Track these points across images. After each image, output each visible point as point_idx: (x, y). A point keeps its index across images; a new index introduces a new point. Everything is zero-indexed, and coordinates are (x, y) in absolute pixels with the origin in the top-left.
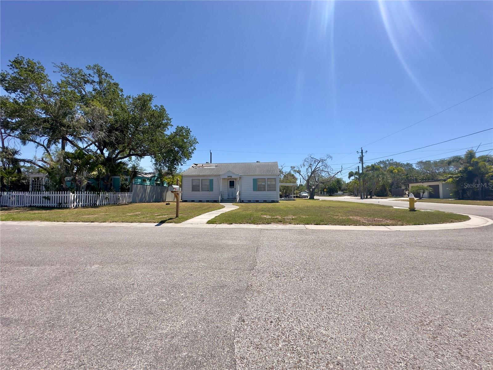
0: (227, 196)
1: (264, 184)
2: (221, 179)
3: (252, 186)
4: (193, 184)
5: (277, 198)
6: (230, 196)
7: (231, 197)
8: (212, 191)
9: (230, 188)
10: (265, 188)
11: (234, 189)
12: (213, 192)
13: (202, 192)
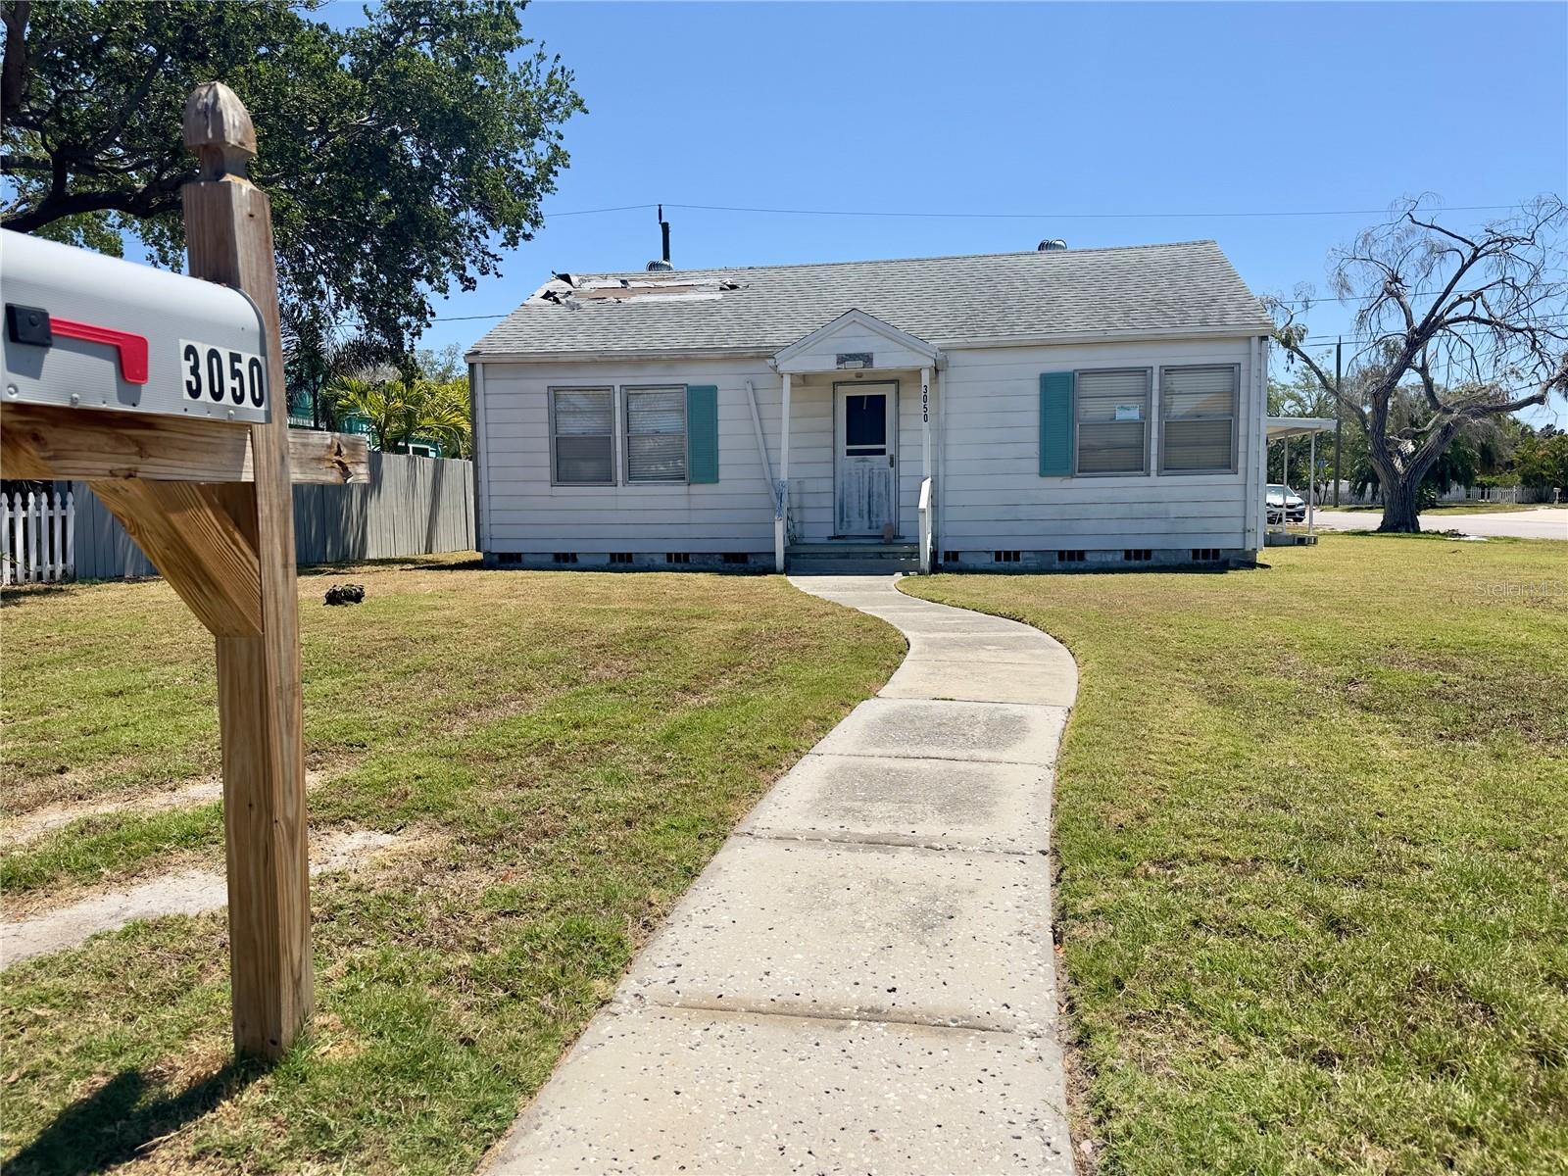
0: (828, 516)
1: (1134, 414)
2: (787, 380)
3: (1033, 434)
4: (562, 430)
5: (1245, 531)
6: (855, 515)
7: (859, 526)
8: (713, 478)
9: (850, 453)
10: (1140, 447)
11: (886, 457)
12: (721, 487)
13: (631, 490)
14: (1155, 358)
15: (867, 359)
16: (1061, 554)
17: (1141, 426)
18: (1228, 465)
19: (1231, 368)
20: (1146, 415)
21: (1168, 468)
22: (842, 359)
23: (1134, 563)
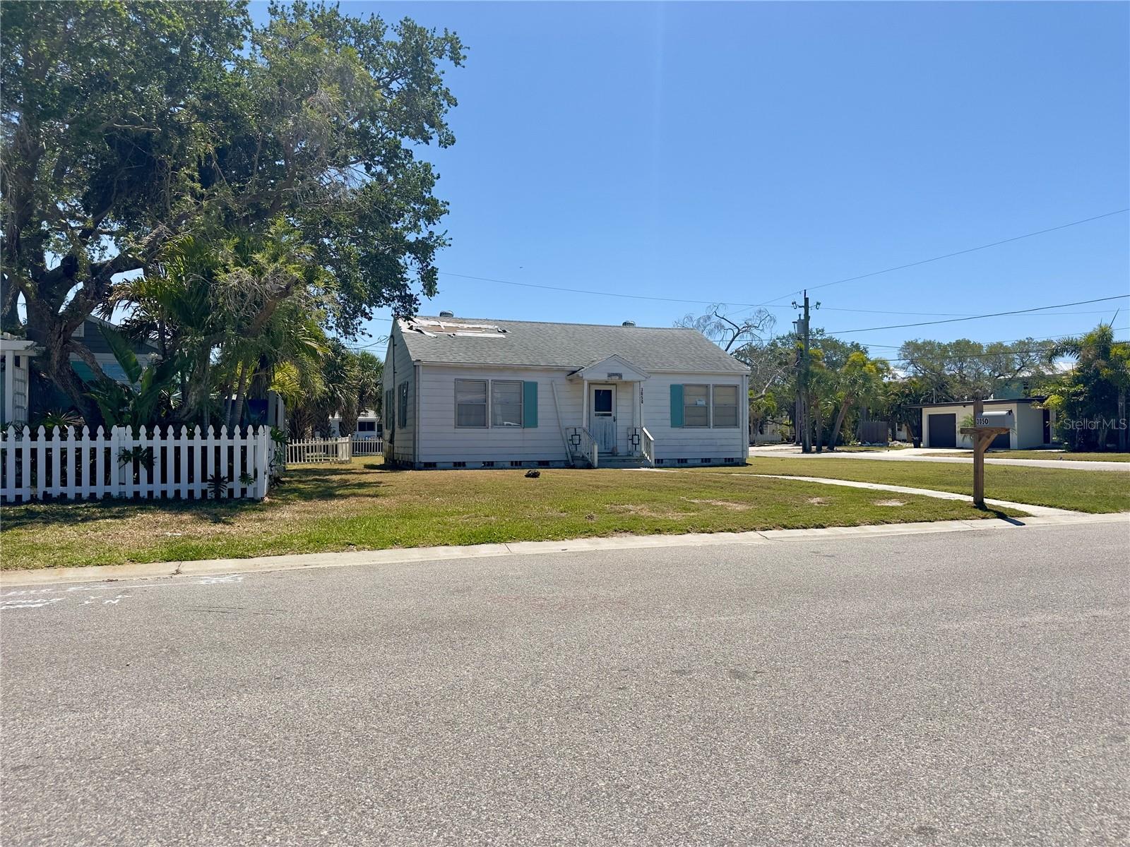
1: (704, 403)
3: (669, 410)
4: (461, 399)
5: (743, 451)
8: (535, 425)
9: (597, 415)
10: (707, 416)
11: (613, 418)
12: (539, 429)
13: (495, 430)
14: (711, 381)
15: (620, 376)
16: (679, 460)
17: (706, 408)
18: (736, 425)
19: (736, 387)
20: (708, 403)
21: (716, 426)
22: (610, 375)
23: (705, 464)
